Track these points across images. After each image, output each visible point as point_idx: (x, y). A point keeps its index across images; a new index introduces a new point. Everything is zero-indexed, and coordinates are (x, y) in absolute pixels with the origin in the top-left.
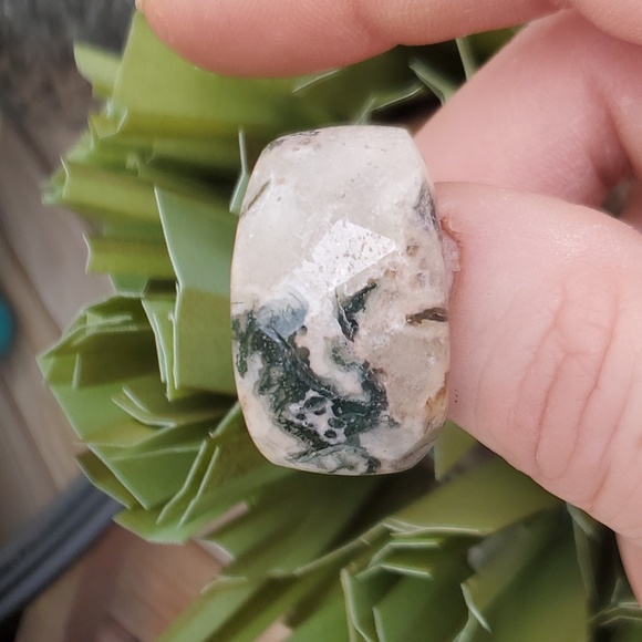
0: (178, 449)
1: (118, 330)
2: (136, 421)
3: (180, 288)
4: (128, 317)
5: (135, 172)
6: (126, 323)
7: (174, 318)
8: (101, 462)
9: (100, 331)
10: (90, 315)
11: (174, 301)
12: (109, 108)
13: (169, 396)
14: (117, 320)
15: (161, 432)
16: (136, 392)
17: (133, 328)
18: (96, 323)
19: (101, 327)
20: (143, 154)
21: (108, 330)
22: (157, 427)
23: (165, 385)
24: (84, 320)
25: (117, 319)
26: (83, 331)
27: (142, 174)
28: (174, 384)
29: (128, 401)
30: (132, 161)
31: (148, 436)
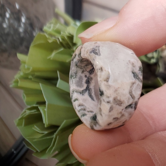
0: (48, 137)
1: (33, 113)
2: (38, 132)
3: (47, 103)
4: (35, 110)
5: (31, 79)
6: (35, 112)
7: (46, 110)
8: (29, 142)
9: (29, 114)
10: (27, 110)
11: (46, 106)
13: (46, 126)
15: (44, 134)
17: (37, 113)
18: (28, 112)
20: (33, 75)
21: (31, 113)
22: (43, 133)
23: (44, 124)
24: (25, 112)
25: (33, 111)
26: (25, 114)
28: (46, 124)
29: (36, 128)
30: (30, 77)
31: (42, 135)
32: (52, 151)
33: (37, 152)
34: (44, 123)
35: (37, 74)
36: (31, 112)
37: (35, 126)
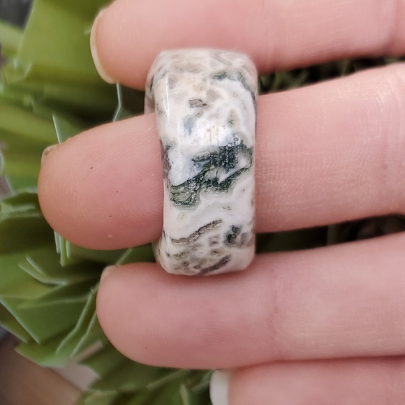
0: (68, 301)
1: (25, 216)
2: (36, 281)
4: (32, 207)
5: (30, 108)
6: (31, 211)
8: (6, 310)
12: (15, 62)
13: (62, 262)
14: (24, 209)
15: (56, 289)
16: (36, 260)
17: (35, 215)
18: (8, 211)
19: (11, 214)
20: (37, 95)
21: (18, 216)
22: (52, 285)
23: (59, 255)
27: (35, 109)
28: (66, 255)
29: (30, 266)
30: (28, 100)
31: (47, 291)
32: (76, 350)
33: (32, 341)
34: (57, 251)
35: (50, 90)
36: (20, 213)
37: (29, 260)
